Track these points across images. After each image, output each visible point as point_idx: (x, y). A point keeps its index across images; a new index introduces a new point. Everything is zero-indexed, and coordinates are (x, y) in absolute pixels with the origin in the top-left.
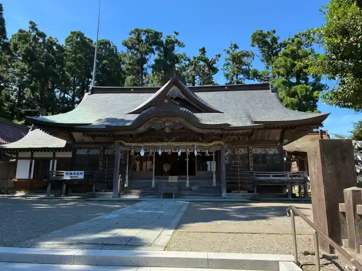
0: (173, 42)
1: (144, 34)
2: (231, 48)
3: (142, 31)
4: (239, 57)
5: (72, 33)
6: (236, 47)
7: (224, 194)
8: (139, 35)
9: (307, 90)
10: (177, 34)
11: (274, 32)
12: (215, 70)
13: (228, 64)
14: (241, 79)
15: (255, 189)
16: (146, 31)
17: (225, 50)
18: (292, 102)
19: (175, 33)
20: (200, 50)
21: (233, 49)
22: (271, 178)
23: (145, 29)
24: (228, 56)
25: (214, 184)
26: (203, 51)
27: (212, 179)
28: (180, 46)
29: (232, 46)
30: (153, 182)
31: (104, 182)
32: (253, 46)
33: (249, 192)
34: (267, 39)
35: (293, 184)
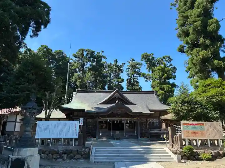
0: (101, 57)
1: (85, 52)
2: (131, 61)
3: (85, 50)
4: (135, 66)
5: (41, 46)
6: (133, 60)
7: (139, 138)
8: (83, 52)
9: (169, 87)
10: (103, 52)
11: (153, 54)
12: (122, 71)
13: (129, 69)
14: (135, 76)
15: (150, 136)
16: (87, 50)
17: (128, 62)
18: (162, 93)
19: (102, 51)
20: (115, 61)
21: (132, 61)
22: (156, 132)
23: (86, 49)
24: (129, 64)
25: (136, 135)
26: (116, 61)
27: (135, 132)
28: (105, 58)
29: (131, 59)
30: (111, 133)
31: (89, 134)
32: (142, 60)
33: (148, 137)
34: (149, 57)
35: (164, 134)
